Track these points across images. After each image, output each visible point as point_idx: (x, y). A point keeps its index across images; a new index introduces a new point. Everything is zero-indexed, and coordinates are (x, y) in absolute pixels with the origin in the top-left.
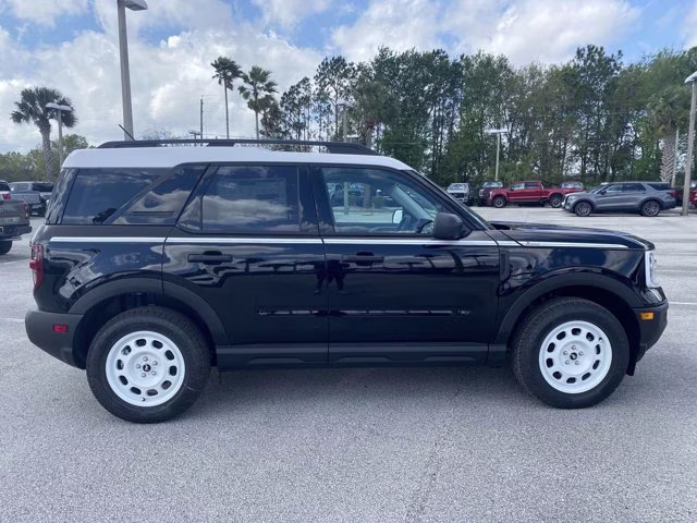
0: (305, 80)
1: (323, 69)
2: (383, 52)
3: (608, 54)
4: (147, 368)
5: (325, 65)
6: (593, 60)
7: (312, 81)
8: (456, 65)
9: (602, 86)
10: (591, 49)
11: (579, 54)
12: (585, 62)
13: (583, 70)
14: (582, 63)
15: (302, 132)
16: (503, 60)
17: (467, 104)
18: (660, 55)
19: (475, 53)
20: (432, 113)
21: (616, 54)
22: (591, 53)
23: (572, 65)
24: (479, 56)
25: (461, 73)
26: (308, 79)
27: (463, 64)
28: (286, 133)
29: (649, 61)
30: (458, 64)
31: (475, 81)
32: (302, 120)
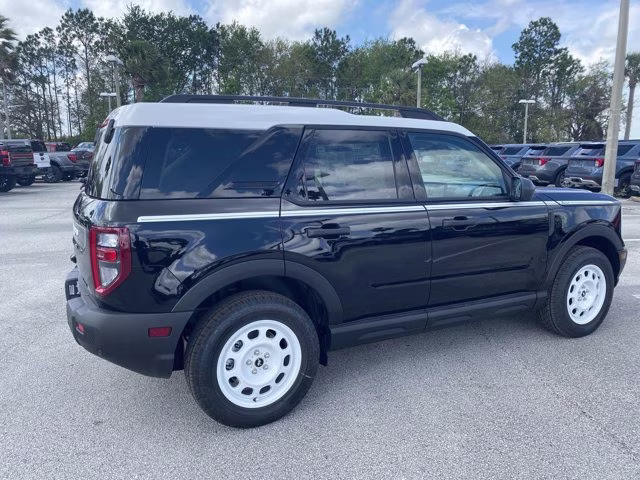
0: (47, 31)
1: (67, 21)
2: (135, 11)
3: (339, 37)
4: (260, 363)
5: (69, 16)
6: (328, 41)
7: (55, 33)
8: (213, 32)
9: (336, 64)
10: (327, 31)
11: (317, 34)
12: (322, 42)
13: (320, 49)
14: (319, 43)
15: (47, 86)
16: (254, 32)
17: (223, 71)
18: (377, 43)
19: (230, 23)
20: (191, 77)
21: (345, 38)
22: (326, 35)
23: (311, 43)
24: (233, 26)
25: (218, 41)
26: (51, 30)
27: (219, 32)
28: (25, 87)
29: (370, 46)
30: (215, 32)
31: (230, 49)
32: (45, 74)
